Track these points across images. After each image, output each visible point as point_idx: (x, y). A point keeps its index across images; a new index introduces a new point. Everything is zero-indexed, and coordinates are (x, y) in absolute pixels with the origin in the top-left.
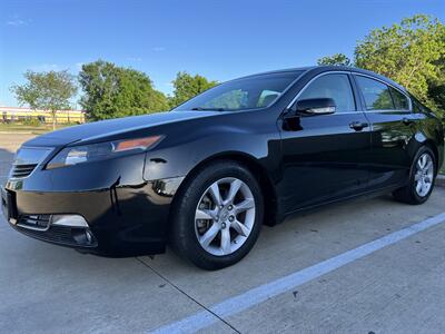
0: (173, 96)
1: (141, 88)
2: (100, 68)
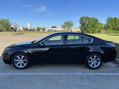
0: (106, 24)
1: (95, 22)
2: (85, 18)
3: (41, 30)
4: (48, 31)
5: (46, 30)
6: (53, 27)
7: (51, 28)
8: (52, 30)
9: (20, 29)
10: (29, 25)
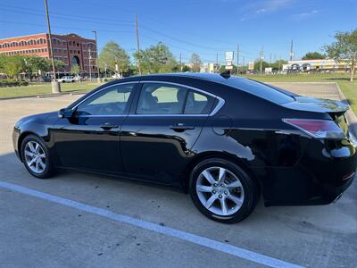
3: (269, 70)
4: (290, 71)
5: (285, 67)
6: (309, 57)
7: (303, 59)
8: (305, 68)
9: (206, 69)
10: (229, 55)
